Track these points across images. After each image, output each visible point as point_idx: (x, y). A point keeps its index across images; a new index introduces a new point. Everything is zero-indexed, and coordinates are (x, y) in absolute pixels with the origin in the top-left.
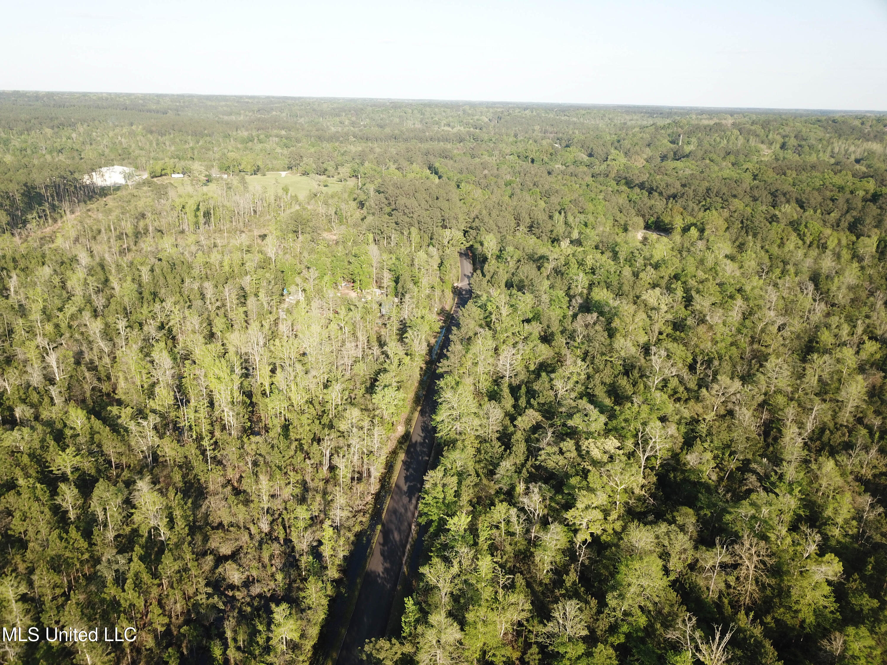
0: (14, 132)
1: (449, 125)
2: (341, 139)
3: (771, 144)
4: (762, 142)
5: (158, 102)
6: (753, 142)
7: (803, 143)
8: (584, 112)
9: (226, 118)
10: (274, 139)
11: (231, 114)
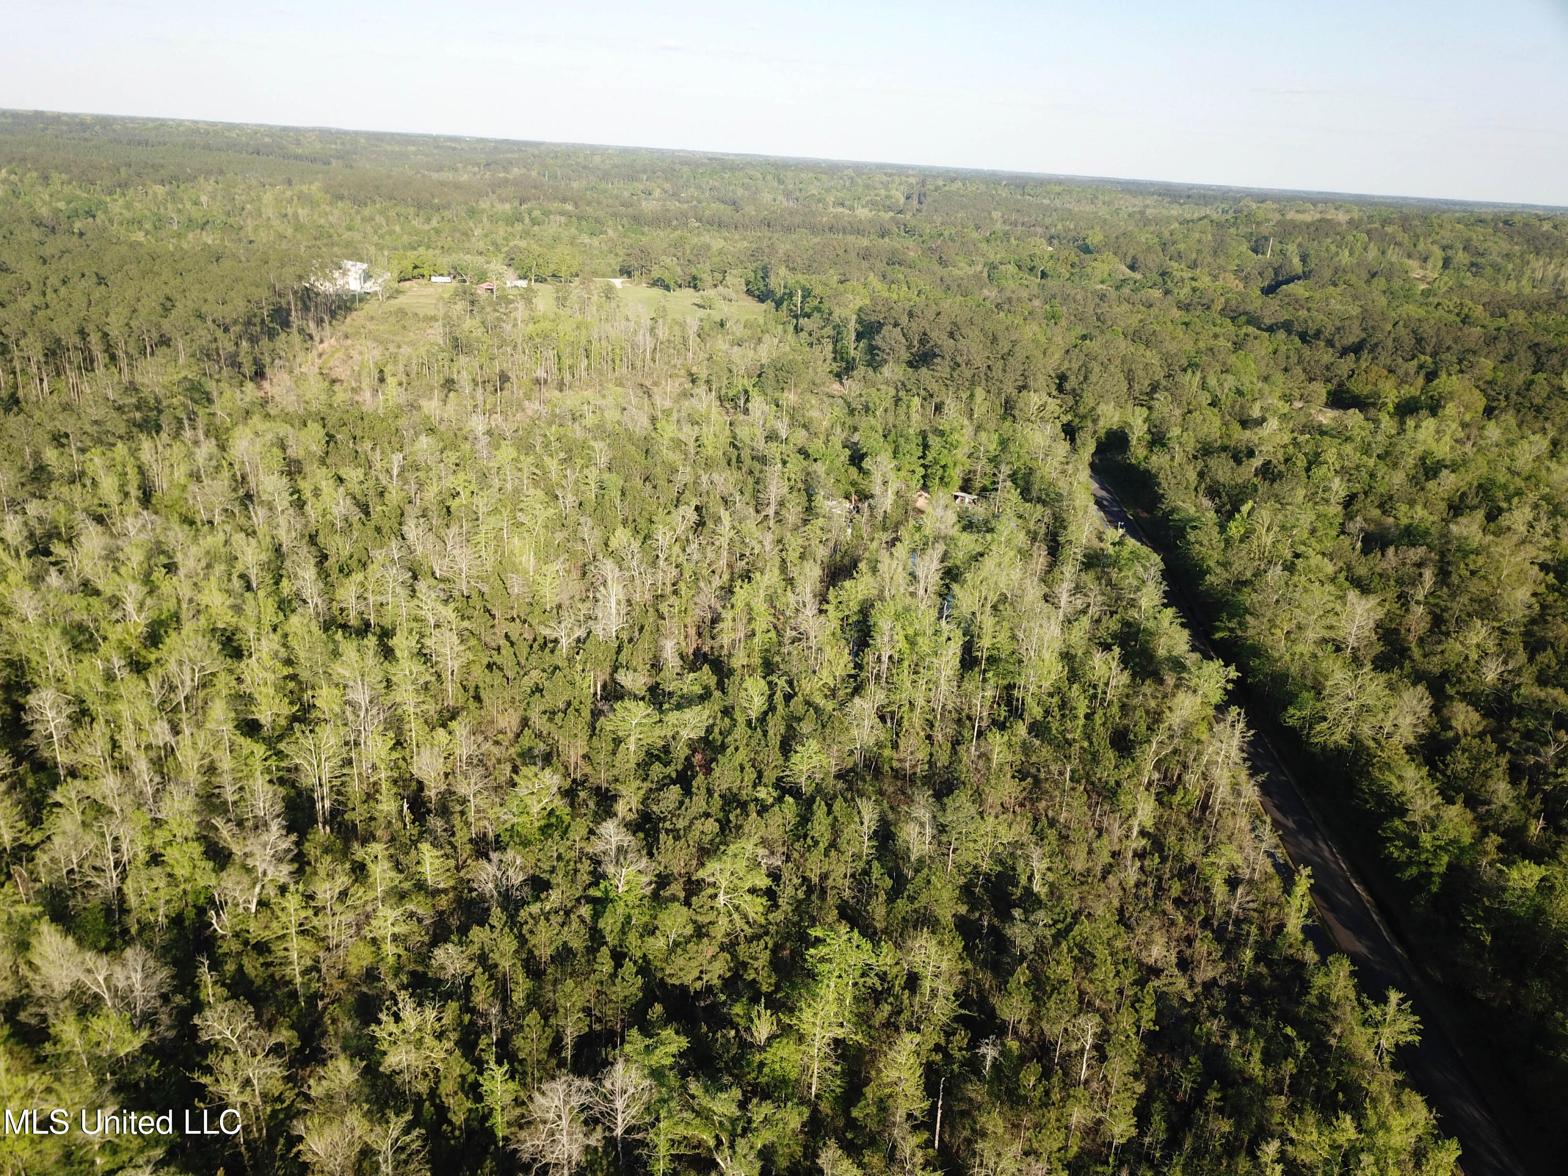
0: (98, 188)
1: (843, 205)
2: (675, 223)
3: (1425, 260)
4: (1409, 256)
5: (298, 143)
6: (1393, 255)
7: (1480, 260)
8: (1058, 189)
9: (435, 176)
10: (558, 218)
11: (440, 169)
